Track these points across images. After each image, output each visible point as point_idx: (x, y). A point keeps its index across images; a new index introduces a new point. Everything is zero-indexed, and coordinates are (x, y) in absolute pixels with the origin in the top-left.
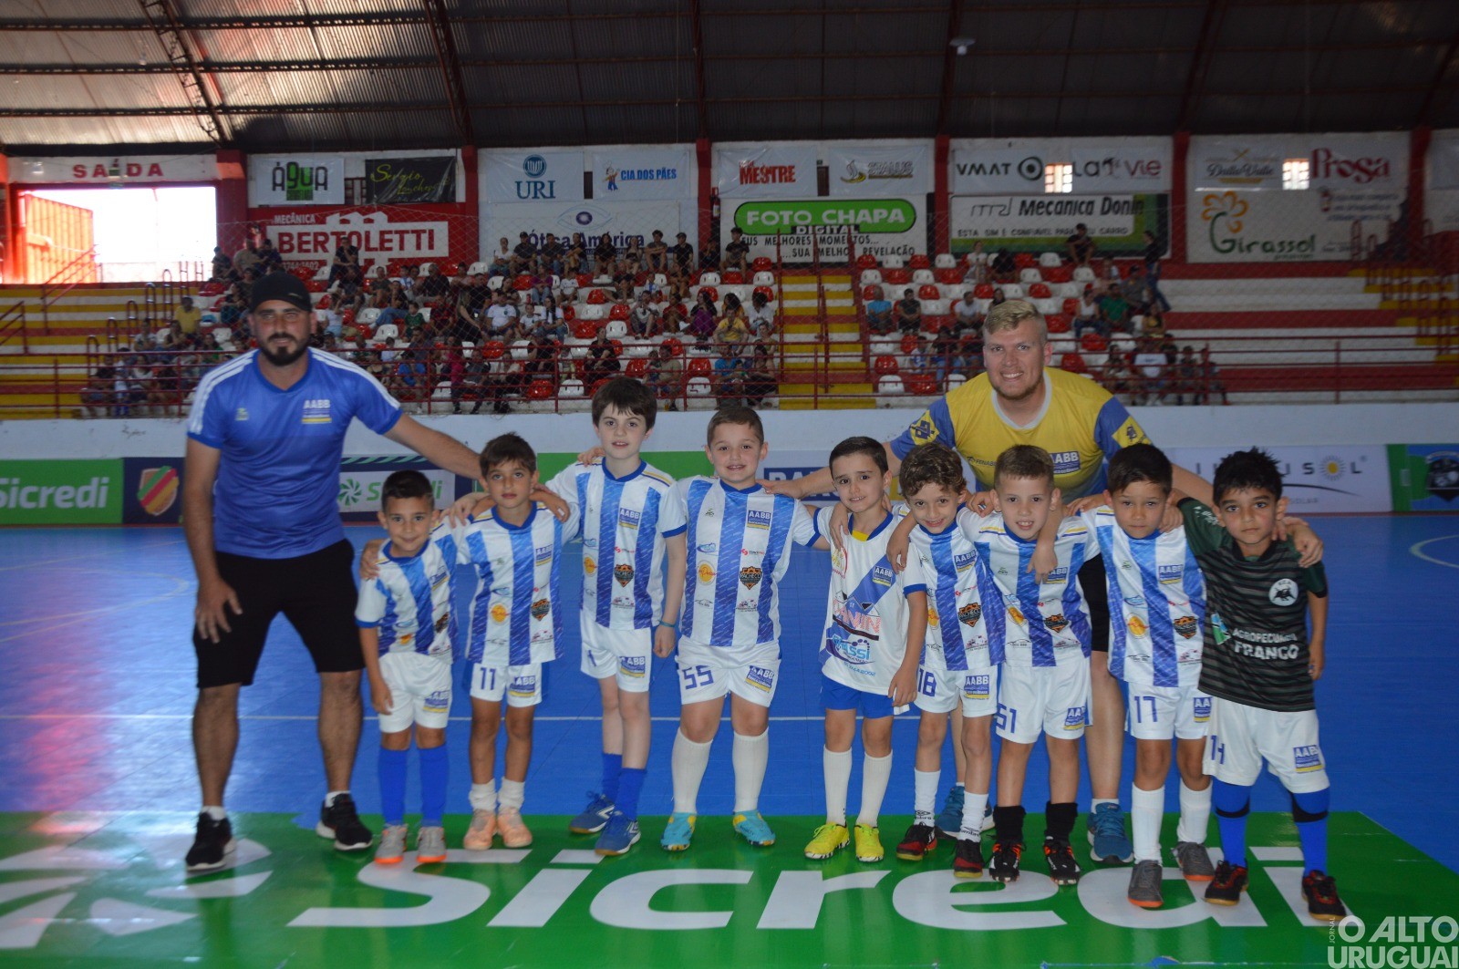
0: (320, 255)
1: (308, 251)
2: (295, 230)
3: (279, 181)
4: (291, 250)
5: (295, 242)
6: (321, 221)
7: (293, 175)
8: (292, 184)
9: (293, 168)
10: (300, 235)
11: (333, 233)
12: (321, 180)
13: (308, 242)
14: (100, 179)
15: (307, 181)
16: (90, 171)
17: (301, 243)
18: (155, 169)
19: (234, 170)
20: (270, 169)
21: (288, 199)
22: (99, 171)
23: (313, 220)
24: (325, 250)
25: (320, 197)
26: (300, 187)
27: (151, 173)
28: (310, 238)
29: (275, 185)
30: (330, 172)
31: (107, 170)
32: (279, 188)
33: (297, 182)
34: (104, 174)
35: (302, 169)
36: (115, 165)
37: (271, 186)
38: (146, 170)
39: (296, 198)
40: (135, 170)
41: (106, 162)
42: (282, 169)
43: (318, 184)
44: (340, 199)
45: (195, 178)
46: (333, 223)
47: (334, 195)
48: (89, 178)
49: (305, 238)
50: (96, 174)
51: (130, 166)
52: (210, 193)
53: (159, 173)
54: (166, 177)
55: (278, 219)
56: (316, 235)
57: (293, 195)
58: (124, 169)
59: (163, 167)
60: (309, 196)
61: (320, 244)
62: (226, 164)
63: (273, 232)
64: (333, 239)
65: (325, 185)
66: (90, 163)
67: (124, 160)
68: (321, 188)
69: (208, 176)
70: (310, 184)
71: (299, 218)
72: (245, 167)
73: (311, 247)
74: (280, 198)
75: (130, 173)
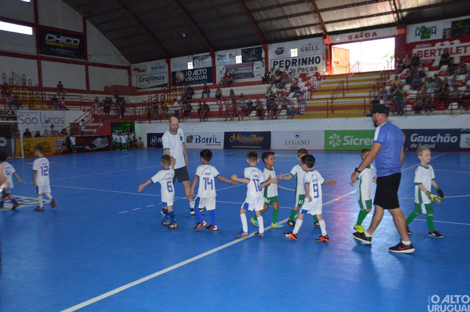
0: (433, 57)
1: (428, 56)
2: (423, 50)
3: (418, 33)
4: (422, 56)
5: (423, 54)
6: (433, 45)
7: (423, 31)
8: (422, 34)
9: (423, 28)
10: (425, 51)
11: (438, 49)
12: (434, 31)
13: (428, 53)
14: (357, 39)
15: (428, 32)
16: (353, 37)
17: (425, 54)
18: (375, 34)
19: (402, 31)
20: (414, 29)
21: (421, 39)
22: (356, 37)
23: (430, 45)
24: (435, 56)
25: (433, 37)
26: (425, 34)
27: (373, 35)
28: (429, 52)
29: (416, 35)
30: (437, 28)
31: (359, 36)
32: (418, 36)
33: (425, 32)
34: (358, 37)
35: (427, 28)
36: (362, 34)
37: (415, 35)
38: (371, 35)
39: (424, 38)
40: (368, 35)
41: (359, 33)
42: (419, 29)
43: (432, 33)
44: (441, 37)
45: (388, 35)
46: (438, 45)
47: (439, 35)
48: (353, 39)
49: (427, 52)
50: (355, 38)
51: (366, 34)
52: (393, 40)
53: (376, 35)
54: (377, 36)
55: (417, 46)
56: (432, 50)
57: (423, 37)
58: (364, 35)
59: (377, 33)
60: (429, 37)
61: (433, 53)
62: (400, 30)
63: (415, 51)
64: (437, 52)
65: (435, 32)
66: (353, 34)
67: (364, 32)
68: (434, 34)
69: (392, 34)
70: (429, 33)
71: (425, 45)
72: (406, 29)
73: (429, 55)
74: (418, 39)
75: (366, 36)
